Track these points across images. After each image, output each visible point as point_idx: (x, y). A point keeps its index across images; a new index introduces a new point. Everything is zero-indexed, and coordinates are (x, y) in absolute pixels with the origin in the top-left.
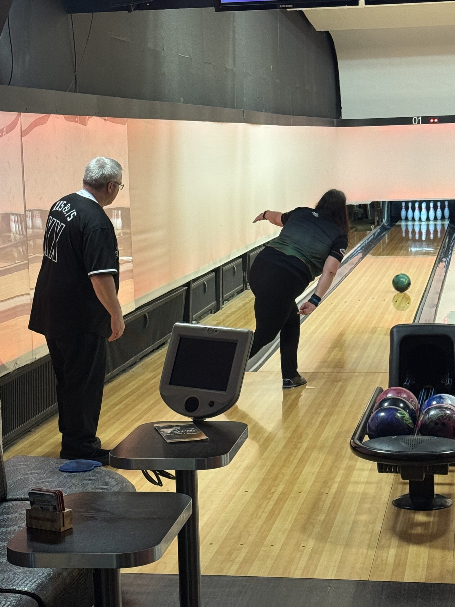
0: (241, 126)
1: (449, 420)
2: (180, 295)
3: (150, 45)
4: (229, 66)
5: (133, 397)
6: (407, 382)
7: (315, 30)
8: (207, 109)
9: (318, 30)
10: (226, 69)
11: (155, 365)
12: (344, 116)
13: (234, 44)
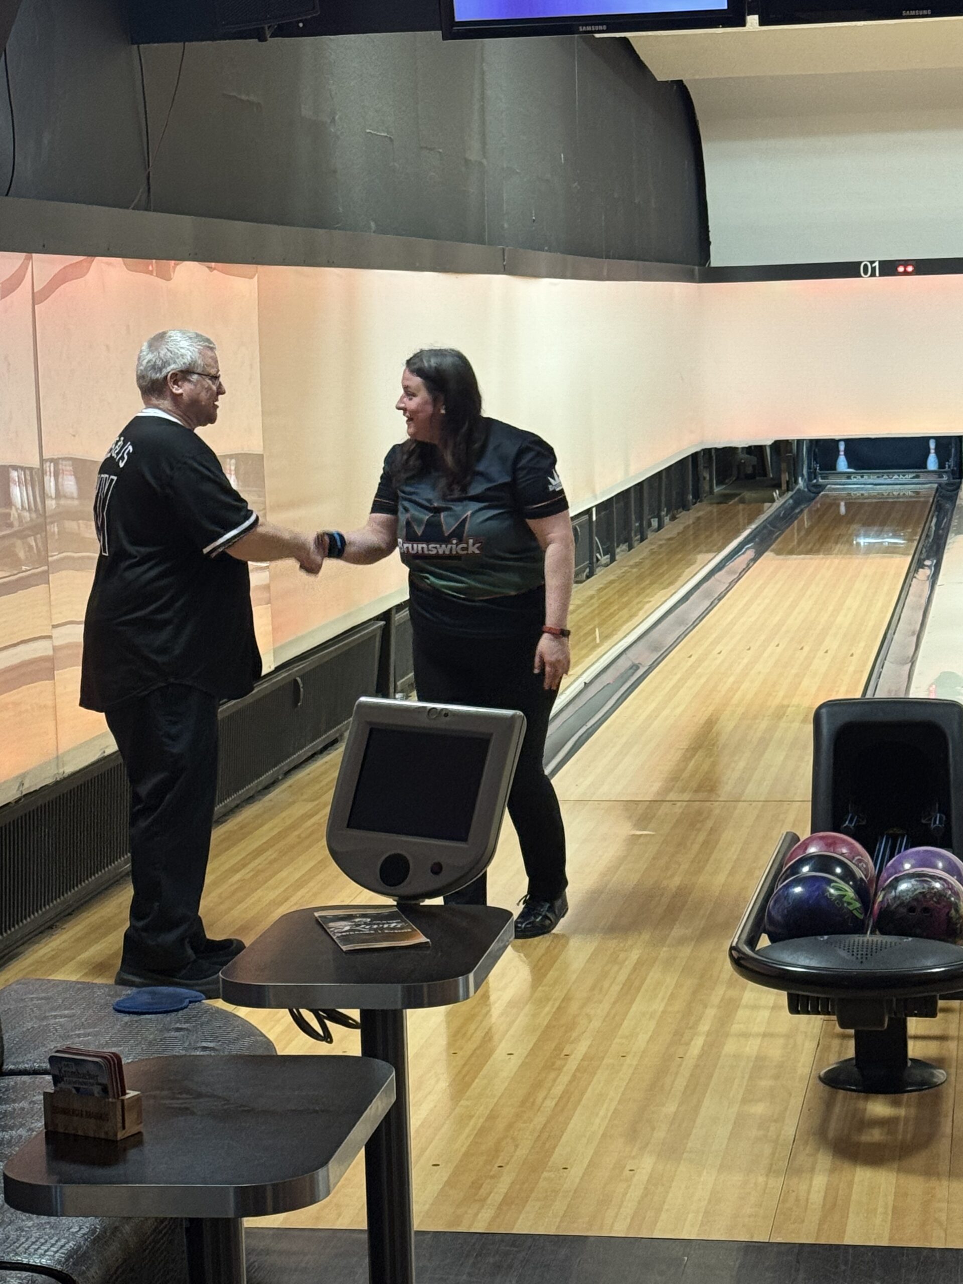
0: (499, 282)
1: (938, 902)
2: (371, 638)
3: (306, 111)
4: (473, 155)
5: (271, 854)
6: (851, 822)
7: (655, 79)
8: (426, 246)
9: (660, 78)
10: (467, 161)
11: (317, 787)
12: (717, 260)
13: (482, 110)
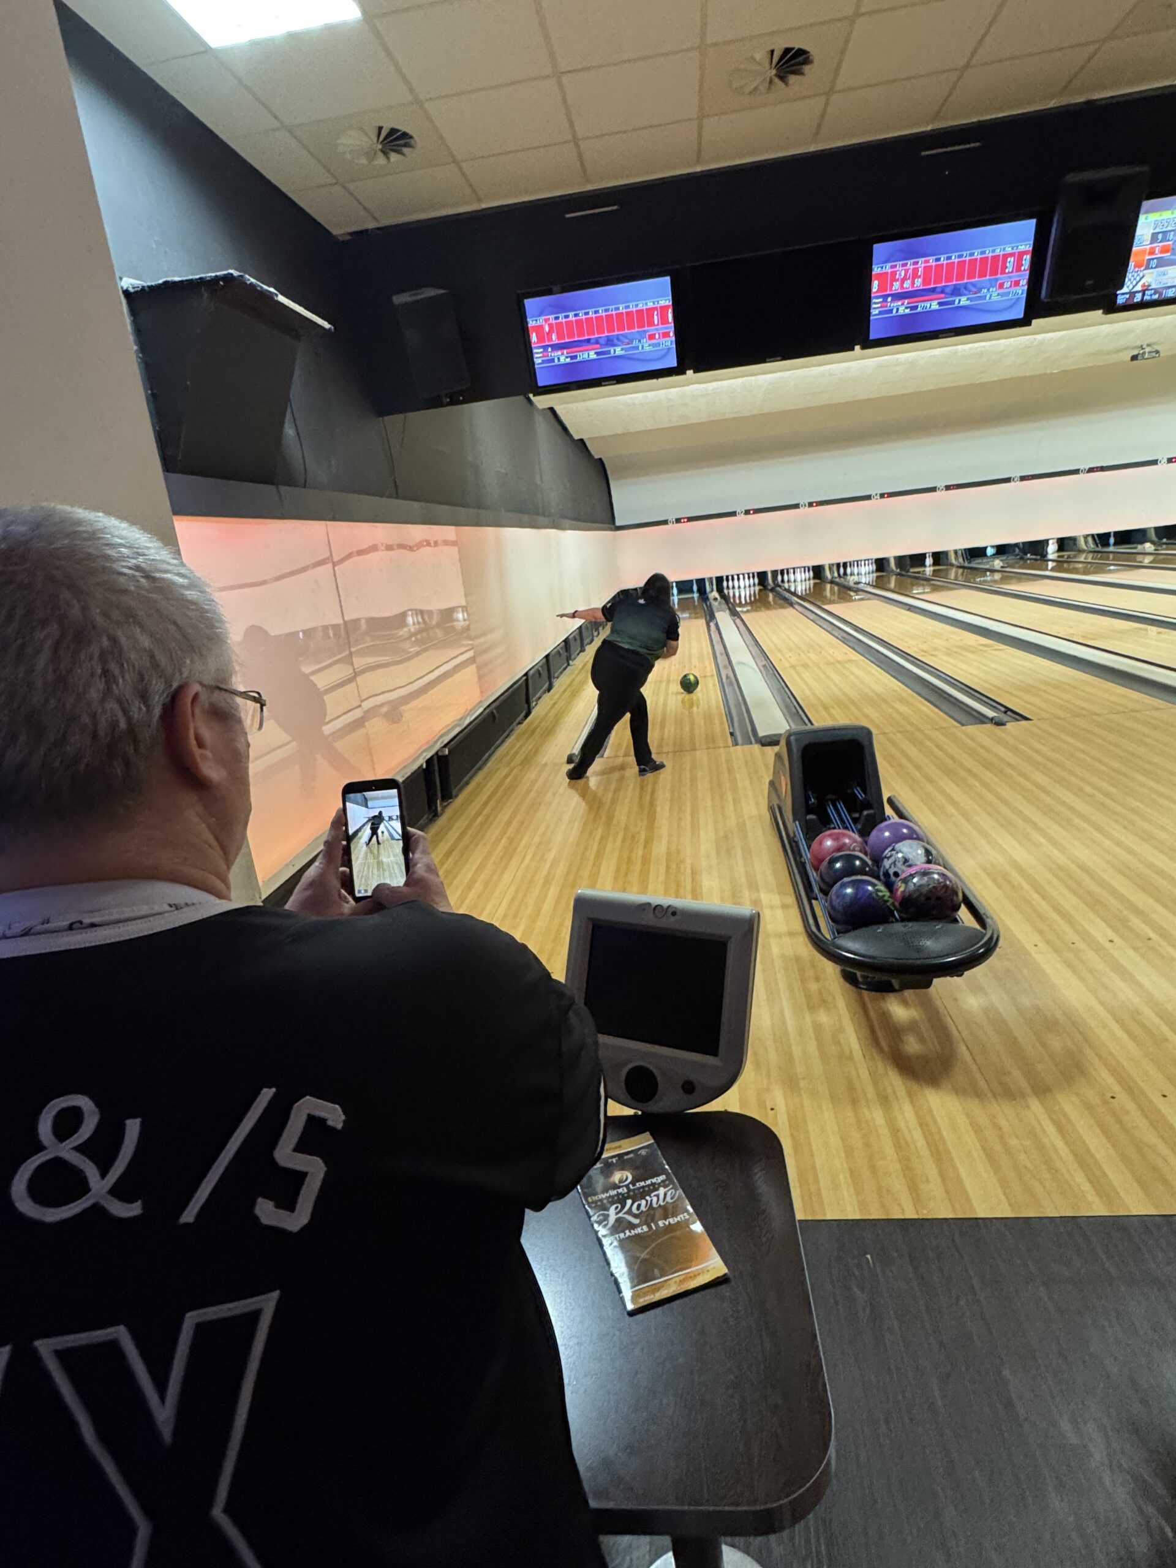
0: (553, 532)
1: (946, 891)
3: (470, 458)
4: (538, 482)
8: (526, 517)
10: (536, 485)
12: (618, 523)
